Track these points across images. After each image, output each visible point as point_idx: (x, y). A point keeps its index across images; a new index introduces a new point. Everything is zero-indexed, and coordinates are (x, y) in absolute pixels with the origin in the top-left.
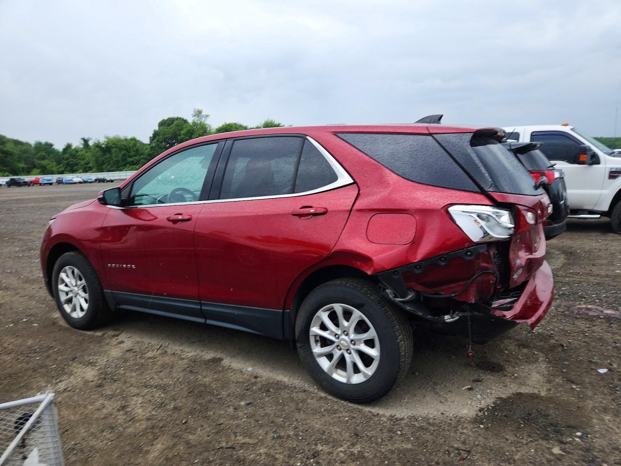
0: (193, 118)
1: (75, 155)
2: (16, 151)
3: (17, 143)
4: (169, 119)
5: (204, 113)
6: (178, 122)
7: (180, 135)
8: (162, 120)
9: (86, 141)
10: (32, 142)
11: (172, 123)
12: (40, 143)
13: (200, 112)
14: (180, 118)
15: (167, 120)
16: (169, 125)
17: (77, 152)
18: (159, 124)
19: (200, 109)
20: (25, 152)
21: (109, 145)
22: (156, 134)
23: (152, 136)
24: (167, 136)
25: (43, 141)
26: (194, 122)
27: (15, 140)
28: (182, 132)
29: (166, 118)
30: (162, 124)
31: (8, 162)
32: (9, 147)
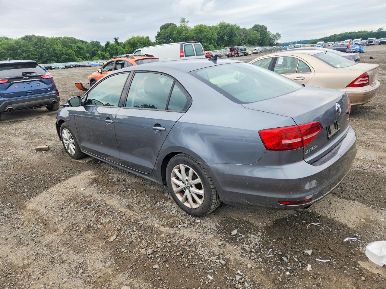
0: (181, 23)
1: (113, 48)
2: (83, 46)
3: (83, 42)
4: (166, 24)
5: (186, 20)
6: (171, 26)
7: (173, 34)
8: (162, 25)
9: (116, 40)
10: (89, 42)
11: (168, 27)
12: (93, 42)
13: (184, 19)
14: (172, 24)
15: (165, 25)
16: (166, 28)
17: (113, 46)
18: (160, 28)
19: (184, 18)
20: (88, 47)
21: (135, 42)
22: (159, 34)
23: (157, 35)
24: (166, 35)
25: (95, 41)
26: (181, 26)
27: (81, 40)
28: (174, 32)
29: (164, 24)
30: (163, 28)
31: (82, 53)
32: (80, 44)
